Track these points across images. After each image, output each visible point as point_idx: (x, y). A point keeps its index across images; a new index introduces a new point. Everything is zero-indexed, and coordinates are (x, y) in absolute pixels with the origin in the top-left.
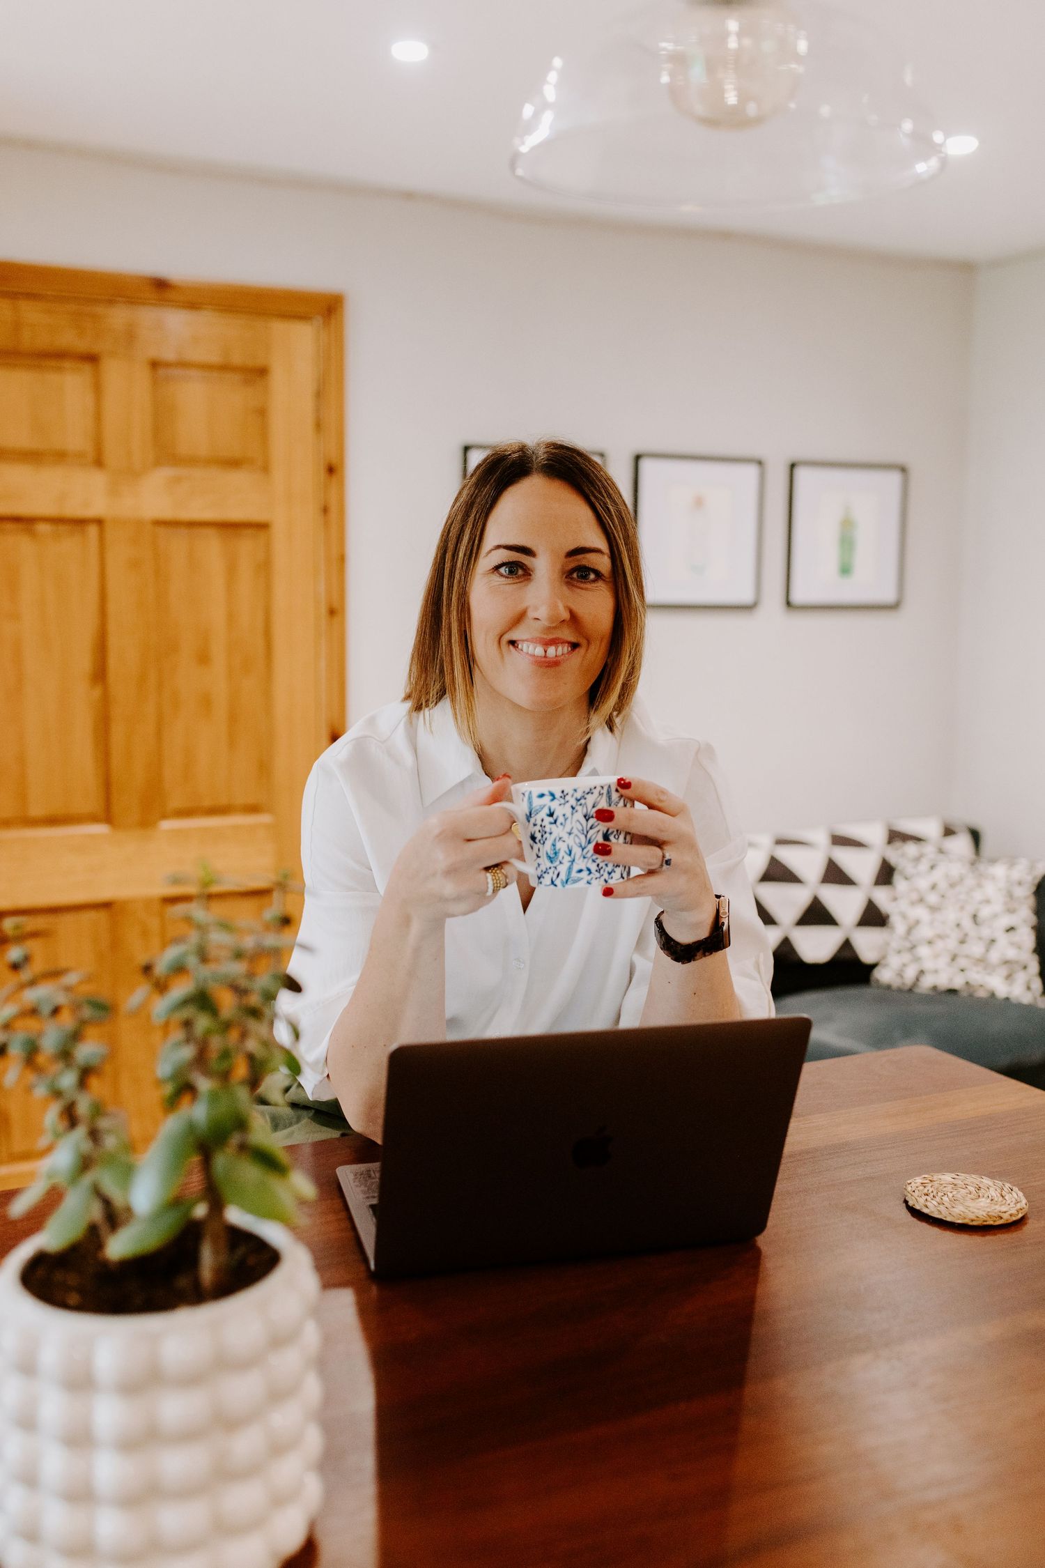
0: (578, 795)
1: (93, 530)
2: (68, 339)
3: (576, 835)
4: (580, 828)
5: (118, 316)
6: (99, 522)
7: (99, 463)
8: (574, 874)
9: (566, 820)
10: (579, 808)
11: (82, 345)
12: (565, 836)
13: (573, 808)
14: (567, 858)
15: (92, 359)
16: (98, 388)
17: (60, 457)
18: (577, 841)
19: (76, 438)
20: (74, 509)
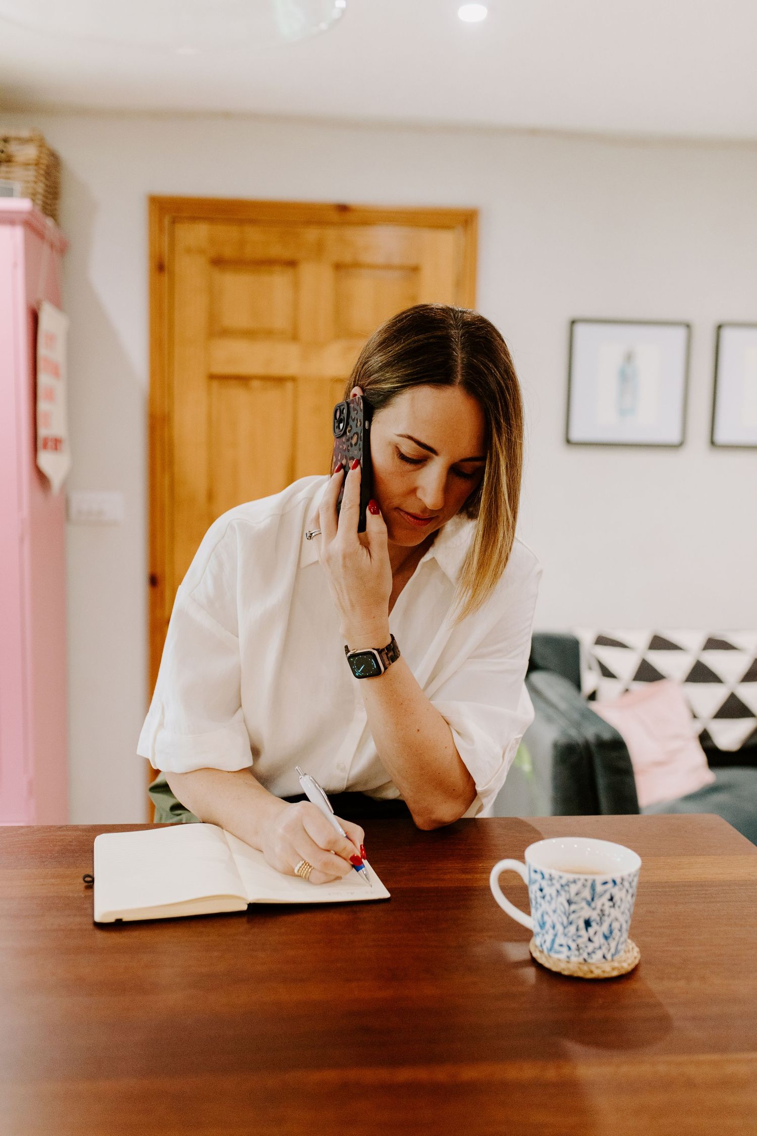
0: (563, 882)
1: (289, 385)
2: (276, 250)
3: (560, 916)
4: (563, 909)
5: (311, 234)
6: (293, 379)
7: (294, 337)
8: (556, 946)
9: (552, 898)
10: (563, 893)
11: (287, 254)
12: (551, 913)
13: (558, 891)
14: (551, 932)
15: (292, 264)
16: (296, 286)
17: (268, 334)
18: (560, 919)
19: (279, 320)
20: (276, 370)
